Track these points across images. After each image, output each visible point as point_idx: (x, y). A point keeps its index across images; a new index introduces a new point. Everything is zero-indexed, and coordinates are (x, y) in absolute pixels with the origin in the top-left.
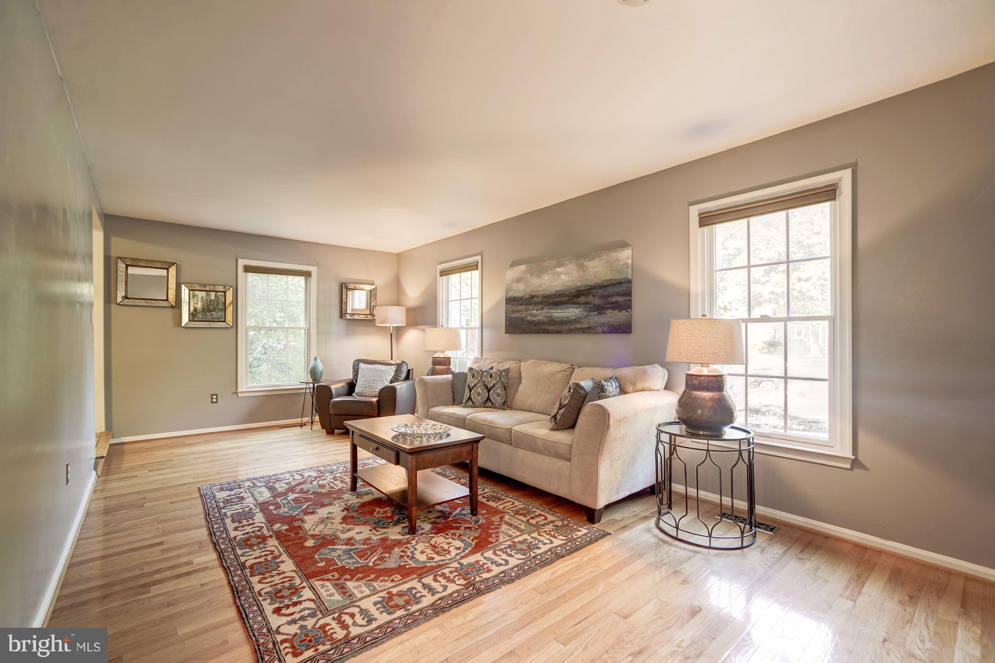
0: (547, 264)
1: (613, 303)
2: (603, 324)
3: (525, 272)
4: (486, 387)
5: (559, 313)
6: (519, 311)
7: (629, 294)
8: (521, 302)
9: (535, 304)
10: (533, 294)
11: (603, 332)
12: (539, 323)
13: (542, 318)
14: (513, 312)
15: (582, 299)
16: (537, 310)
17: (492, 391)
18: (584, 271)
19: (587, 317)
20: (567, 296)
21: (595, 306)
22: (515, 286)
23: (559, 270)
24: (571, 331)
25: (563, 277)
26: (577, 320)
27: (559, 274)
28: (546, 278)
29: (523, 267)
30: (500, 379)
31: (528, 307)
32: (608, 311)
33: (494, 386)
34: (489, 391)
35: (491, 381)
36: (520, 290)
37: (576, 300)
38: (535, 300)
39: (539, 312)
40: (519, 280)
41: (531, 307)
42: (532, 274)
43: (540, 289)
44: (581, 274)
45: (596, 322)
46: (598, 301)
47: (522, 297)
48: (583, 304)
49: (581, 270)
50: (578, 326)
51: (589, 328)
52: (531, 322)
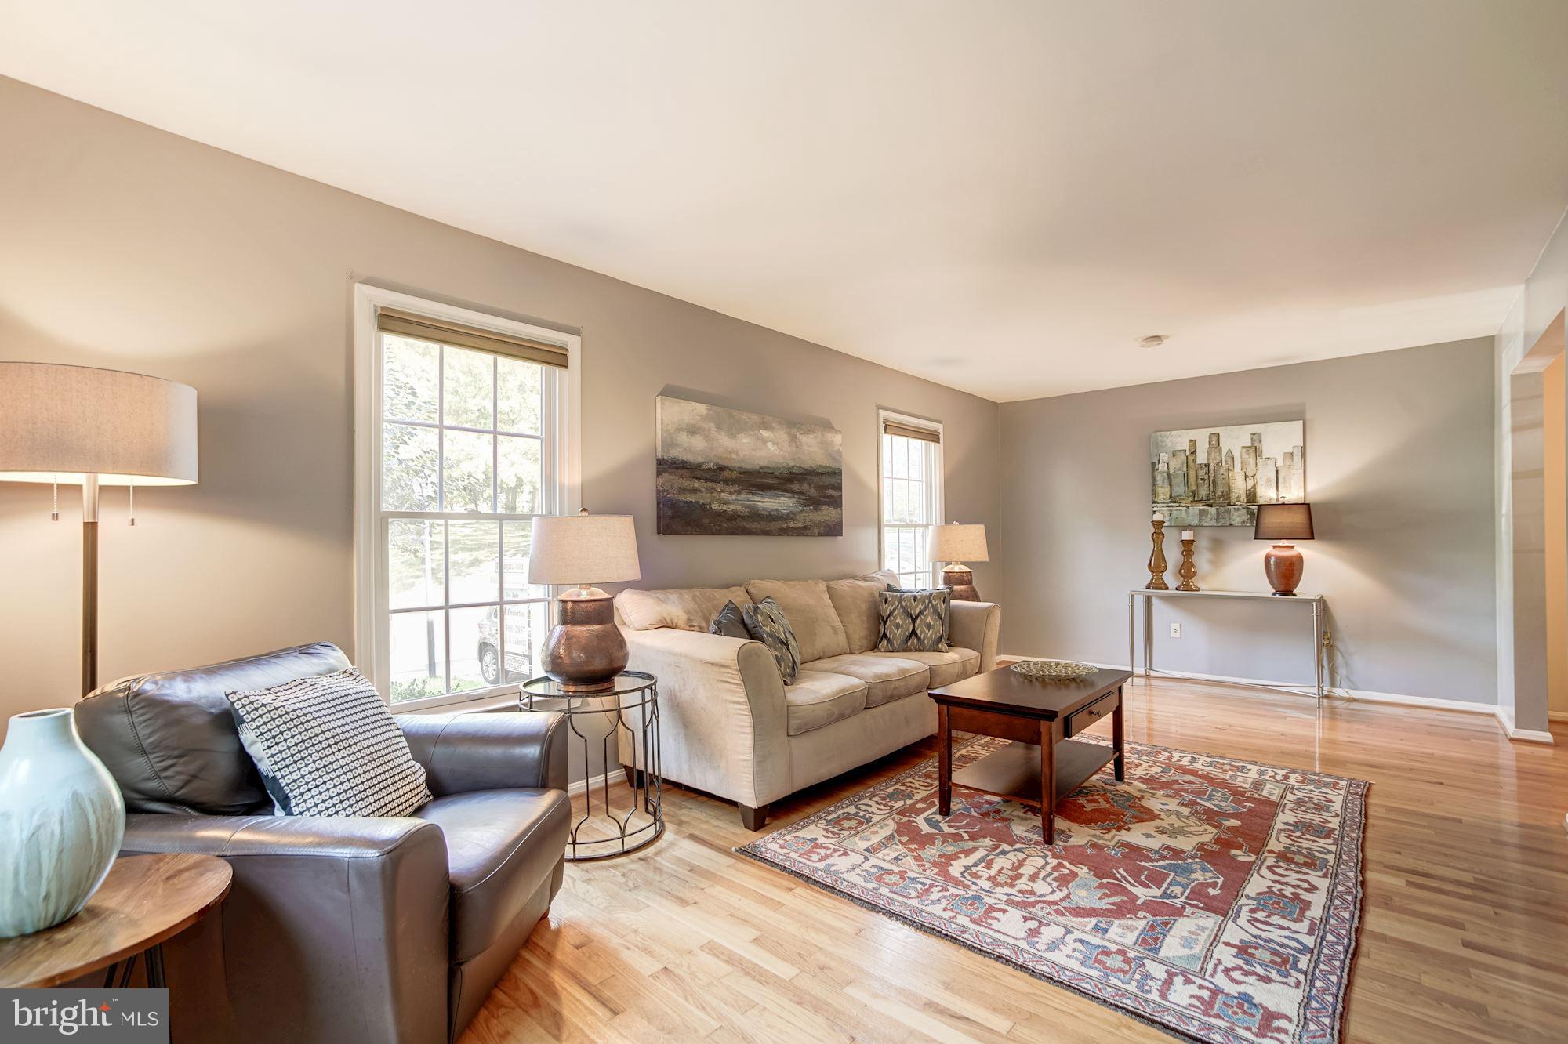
0: (745, 416)
1: (828, 497)
2: (819, 524)
3: (705, 418)
5: (768, 503)
6: (695, 491)
7: (840, 488)
8: (698, 474)
9: (726, 481)
10: (721, 463)
11: (820, 535)
12: (734, 517)
13: (739, 508)
14: (678, 490)
15: (796, 487)
16: (731, 493)
19: (802, 511)
20: (776, 477)
21: (812, 498)
22: (683, 438)
23: (765, 434)
24: (783, 532)
25: (770, 446)
26: (790, 516)
27: (765, 441)
28: (745, 441)
29: (700, 409)
31: (712, 484)
32: (824, 507)
36: (695, 448)
37: (788, 486)
38: (726, 474)
39: (734, 497)
40: (693, 430)
41: (719, 486)
43: (734, 456)
44: (794, 449)
45: (812, 521)
46: (813, 492)
47: (700, 465)
48: (797, 493)
49: (794, 444)
50: (792, 525)
51: (805, 528)
52: (719, 514)
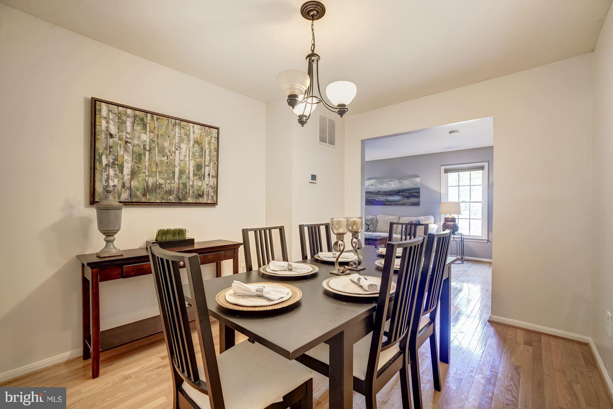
0: (385, 180)
1: (413, 195)
2: (409, 203)
3: (375, 182)
4: (367, 225)
5: (391, 198)
6: (372, 197)
7: (419, 193)
8: (373, 193)
9: (380, 194)
10: (379, 191)
11: (409, 205)
12: (381, 202)
13: (383, 200)
14: (369, 197)
15: (401, 194)
16: (381, 197)
17: (369, 226)
18: (402, 184)
19: (403, 200)
20: (394, 192)
21: (406, 196)
22: (370, 187)
23: (391, 183)
24: (396, 205)
25: (392, 185)
26: (399, 201)
27: (391, 184)
28: (385, 185)
29: (374, 181)
30: (372, 221)
31: (376, 195)
32: (411, 198)
33: (370, 224)
34: (368, 226)
35: (369, 222)
36: (373, 189)
37: (398, 194)
38: (380, 193)
39: (382, 197)
40: (372, 185)
41: (378, 196)
42: (378, 184)
43: (382, 189)
44: (401, 185)
45: (406, 202)
46: (407, 195)
47: (374, 192)
48: (401, 195)
49: (401, 183)
50: (399, 203)
51: (404, 204)
52: (378, 201)
